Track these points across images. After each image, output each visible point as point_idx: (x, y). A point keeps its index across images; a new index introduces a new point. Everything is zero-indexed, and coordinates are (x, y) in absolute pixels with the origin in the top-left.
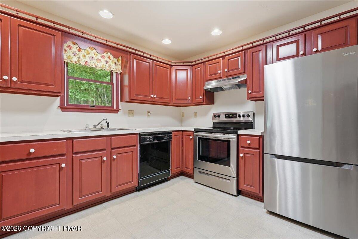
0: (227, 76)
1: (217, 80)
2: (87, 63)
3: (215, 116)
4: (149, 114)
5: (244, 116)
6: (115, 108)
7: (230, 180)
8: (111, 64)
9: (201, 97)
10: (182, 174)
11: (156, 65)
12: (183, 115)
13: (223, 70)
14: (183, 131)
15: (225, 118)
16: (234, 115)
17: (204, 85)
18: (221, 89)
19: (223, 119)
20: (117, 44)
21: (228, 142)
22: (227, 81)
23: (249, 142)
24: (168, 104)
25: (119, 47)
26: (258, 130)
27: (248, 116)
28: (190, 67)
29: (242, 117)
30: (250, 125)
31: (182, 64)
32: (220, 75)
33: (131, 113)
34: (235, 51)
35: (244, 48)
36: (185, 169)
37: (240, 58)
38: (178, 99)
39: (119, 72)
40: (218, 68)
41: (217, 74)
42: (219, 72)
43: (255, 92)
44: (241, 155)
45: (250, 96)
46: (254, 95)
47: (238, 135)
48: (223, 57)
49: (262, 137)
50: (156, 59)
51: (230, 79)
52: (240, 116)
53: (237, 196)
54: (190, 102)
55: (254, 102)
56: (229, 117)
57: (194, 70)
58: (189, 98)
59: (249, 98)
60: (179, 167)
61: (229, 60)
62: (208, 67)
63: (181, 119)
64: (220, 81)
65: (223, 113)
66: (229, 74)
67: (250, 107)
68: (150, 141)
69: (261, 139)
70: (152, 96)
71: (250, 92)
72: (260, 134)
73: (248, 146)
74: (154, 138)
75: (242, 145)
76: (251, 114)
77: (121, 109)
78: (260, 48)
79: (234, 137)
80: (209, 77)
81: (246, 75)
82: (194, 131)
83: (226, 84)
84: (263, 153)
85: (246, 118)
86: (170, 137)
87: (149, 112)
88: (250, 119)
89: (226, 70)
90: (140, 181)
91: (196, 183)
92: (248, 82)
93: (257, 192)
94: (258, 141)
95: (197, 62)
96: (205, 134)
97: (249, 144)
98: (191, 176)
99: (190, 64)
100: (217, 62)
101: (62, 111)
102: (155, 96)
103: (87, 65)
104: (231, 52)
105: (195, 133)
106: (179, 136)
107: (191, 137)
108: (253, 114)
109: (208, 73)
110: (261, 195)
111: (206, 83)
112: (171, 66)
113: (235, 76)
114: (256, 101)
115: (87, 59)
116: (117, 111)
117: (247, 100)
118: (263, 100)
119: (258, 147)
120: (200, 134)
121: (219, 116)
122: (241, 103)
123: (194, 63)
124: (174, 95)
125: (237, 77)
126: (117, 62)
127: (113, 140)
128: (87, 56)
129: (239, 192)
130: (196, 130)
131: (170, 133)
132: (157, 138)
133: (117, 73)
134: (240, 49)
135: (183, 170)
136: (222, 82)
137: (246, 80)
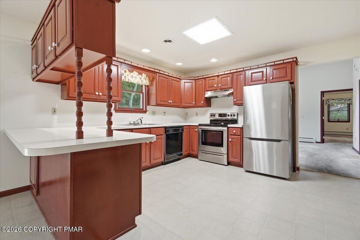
0: (220, 89)
1: (213, 91)
2: (129, 80)
3: (212, 116)
4: (165, 114)
5: (231, 116)
6: (144, 110)
7: (223, 156)
8: (143, 80)
9: (202, 102)
10: (189, 155)
11: (172, 80)
12: (187, 114)
13: (218, 85)
14: (190, 126)
15: (219, 117)
16: (225, 115)
17: (205, 94)
18: (216, 97)
19: (217, 117)
20: (149, 68)
21: (222, 132)
22: (220, 92)
23: (234, 132)
24: (179, 107)
25: (151, 69)
26: (240, 124)
27: (234, 115)
28: (194, 80)
29: (230, 116)
30: (235, 122)
31: (189, 78)
32: (216, 88)
33: (154, 113)
34: (226, 73)
35: (232, 71)
36: (191, 152)
37: (229, 78)
38: (186, 103)
39: (147, 85)
40: (214, 83)
41: (214, 87)
42: (215, 86)
43: (238, 101)
44: (230, 140)
45: (235, 103)
46: (238, 102)
47: (228, 128)
48: (218, 76)
49: (242, 128)
50: (171, 75)
51: (222, 91)
52: (229, 116)
53: (227, 166)
54: (194, 105)
55: (238, 106)
56: (221, 116)
57: (197, 83)
58: (194, 103)
59: (235, 104)
60: (187, 151)
61: (222, 78)
62: (207, 82)
63: (186, 117)
64: (216, 92)
65: (217, 113)
66: (221, 88)
67: (235, 110)
68: (171, 132)
69: (242, 130)
70: (169, 101)
71: (235, 100)
72: (241, 127)
73: (234, 134)
74: (173, 130)
75: (230, 134)
76: (236, 114)
77: (148, 111)
78: (241, 73)
79: (226, 128)
80: (208, 89)
81: (233, 89)
82: (199, 125)
83: (219, 94)
84: (243, 137)
85: (233, 117)
86: (183, 130)
87: (165, 112)
88: (235, 117)
89: (220, 85)
90: (165, 158)
91: (200, 160)
92: (234, 93)
93: (239, 161)
94: (240, 131)
95: (199, 78)
96: (206, 127)
97: (235, 133)
98: (196, 157)
99: (194, 78)
100: (214, 79)
101: (116, 112)
102: (171, 102)
103: (129, 82)
104: (223, 73)
105: (199, 127)
106: (188, 129)
107: (196, 130)
108: (237, 114)
109: (207, 86)
110: (242, 163)
111: (206, 92)
112: (180, 79)
113: (226, 90)
114: (239, 106)
115: (130, 77)
116: (145, 112)
117: (234, 105)
118: (243, 105)
119: (240, 134)
120: (203, 127)
121: (214, 116)
122: (229, 107)
123: (197, 78)
124: (183, 100)
125: (227, 90)
126: (146, 78)
127: (151, 131)
128: (129, 75)
129: (229, 163)
130: (200, 125)
131: (182, 127)
132: (176, 130)
133: (146, 86)
134: (229, 72)
135: (190, 153)
136: (217, 93)
137: (233, 92)
